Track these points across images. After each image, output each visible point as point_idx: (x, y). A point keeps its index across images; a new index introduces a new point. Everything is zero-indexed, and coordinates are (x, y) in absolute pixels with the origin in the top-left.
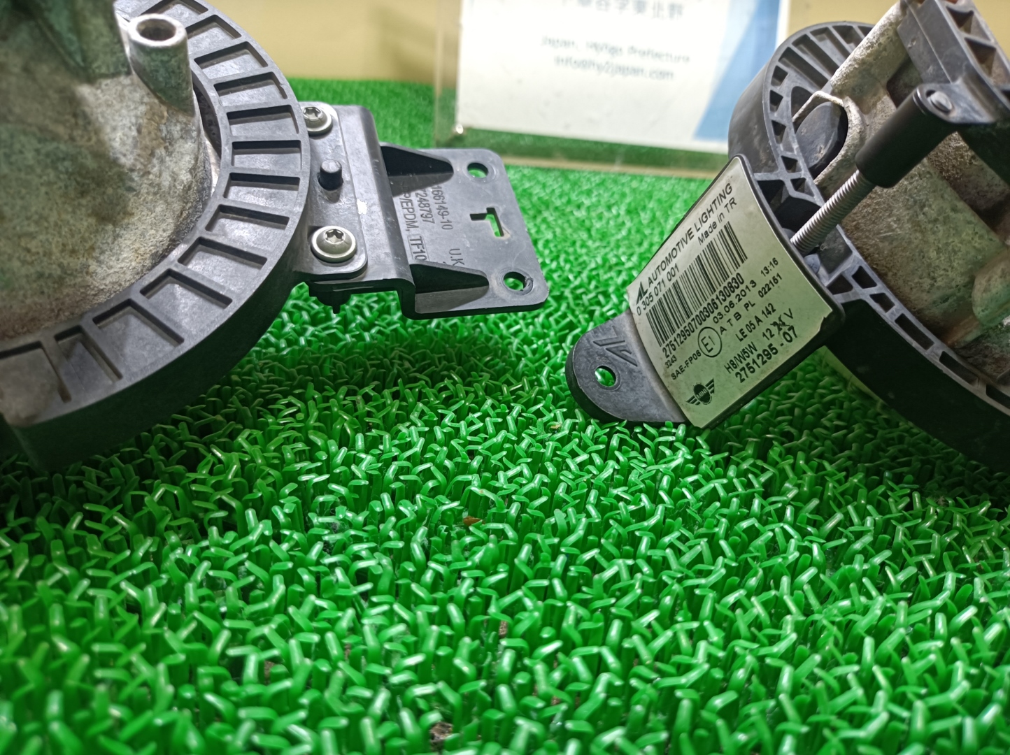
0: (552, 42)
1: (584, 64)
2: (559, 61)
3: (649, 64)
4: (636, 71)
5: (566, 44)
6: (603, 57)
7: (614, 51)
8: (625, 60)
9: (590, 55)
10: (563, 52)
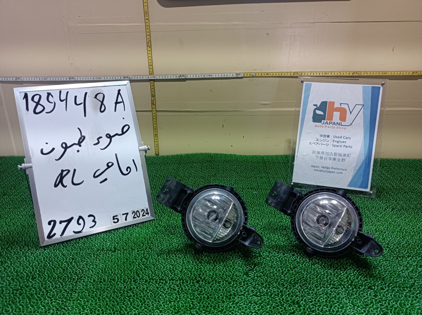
0: (314, 167)
1: (321, 171)
2: (315, 170)
3: (336, 171)
4: (333, 172)
5: (317, 167)
6: (325, 170)
7: (328, 168)
8: (330, 170)
9: (322, 169)
10: (316, 168)
